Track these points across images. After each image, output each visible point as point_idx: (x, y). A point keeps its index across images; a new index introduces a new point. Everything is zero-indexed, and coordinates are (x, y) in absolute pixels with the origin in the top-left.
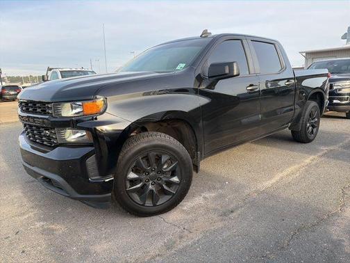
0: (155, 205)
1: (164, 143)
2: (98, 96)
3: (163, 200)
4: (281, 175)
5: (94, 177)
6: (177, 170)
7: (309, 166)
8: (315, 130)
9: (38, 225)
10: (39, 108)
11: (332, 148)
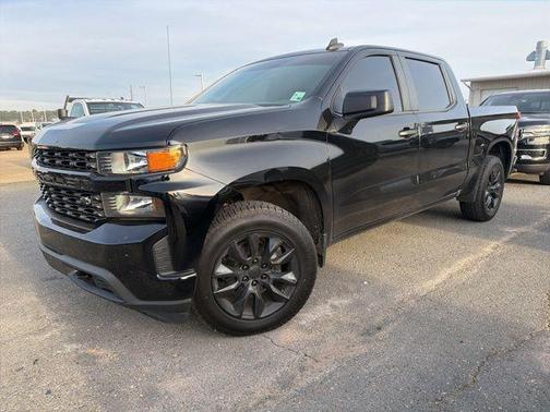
0: (257, 318)
1: (273, 220)
2: (173, 142)
3: (270, 310)
4: (449, 271)
5: (165, 272)
6: (293, 261)
7: (491, 257)
8: (496, 201)
9: (69, 348)
10: (74, 159)
11: (523, 229)
